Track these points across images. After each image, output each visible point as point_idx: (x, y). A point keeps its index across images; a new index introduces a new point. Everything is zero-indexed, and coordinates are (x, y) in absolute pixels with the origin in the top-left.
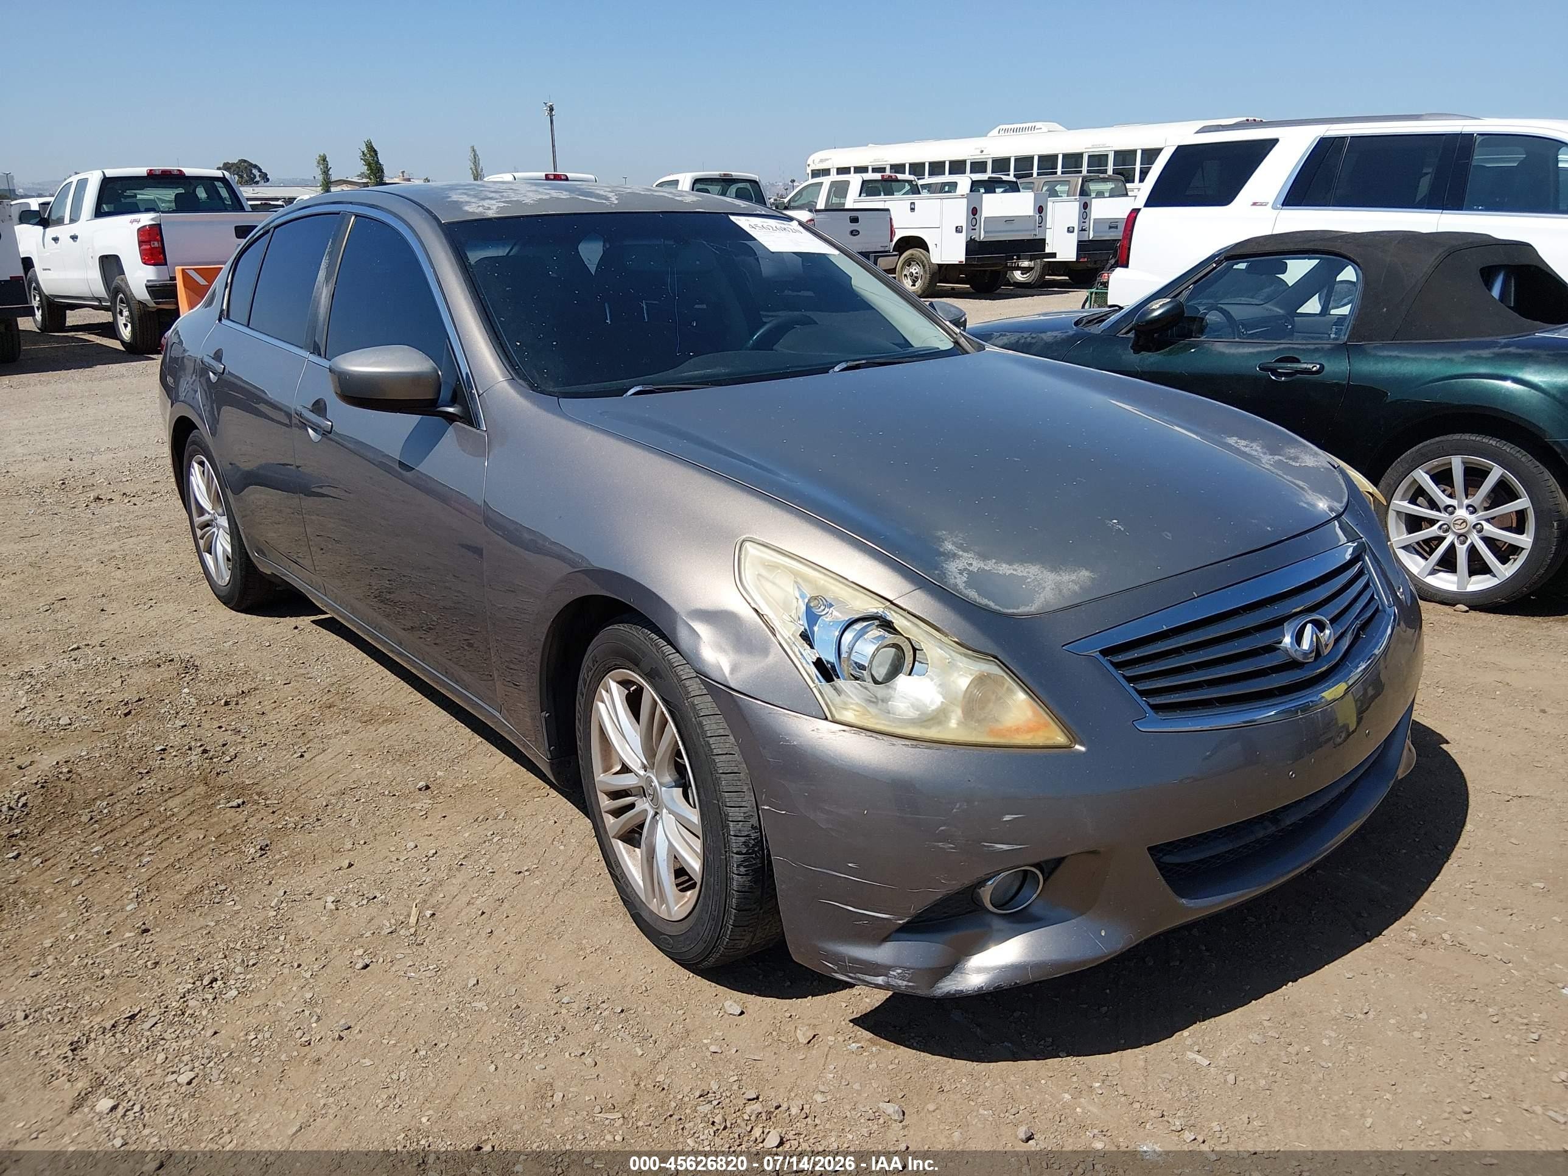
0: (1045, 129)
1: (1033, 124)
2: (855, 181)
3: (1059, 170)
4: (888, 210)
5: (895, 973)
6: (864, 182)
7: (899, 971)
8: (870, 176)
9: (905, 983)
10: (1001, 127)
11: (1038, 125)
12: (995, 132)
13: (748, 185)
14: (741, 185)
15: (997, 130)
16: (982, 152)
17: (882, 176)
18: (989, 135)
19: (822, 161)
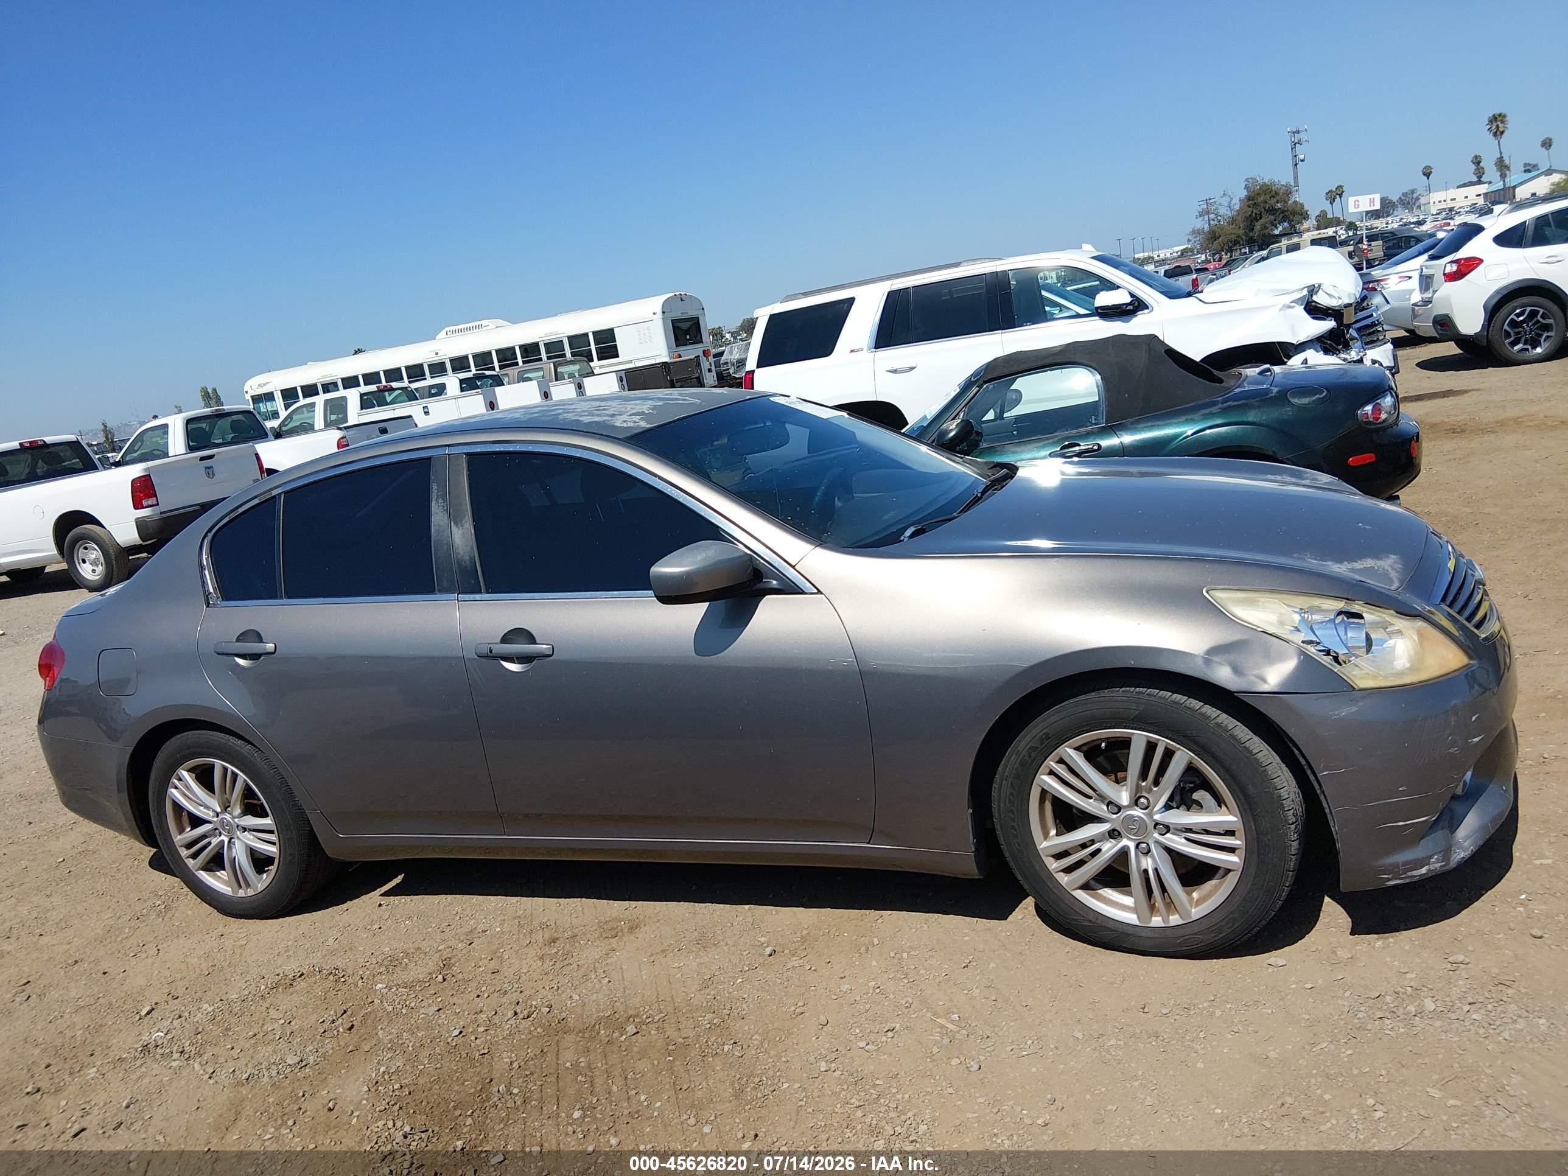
0: (492, 326)
1: (479, 323)
2: (352, 396)
3: (520, 360)
4: (410, 417)
5: (1433, 860)
6: (362, 395)
7: (1436, 857)
8: (364, 389)
9: (1440, 864)
10: (448, 329)
11: (484, 323)
12: (443, 334)
13: (240, 417)
14: (234, 417)
15: (444, 332)
16: (437, 354)
17: (378, 387)
18: (437, 338)
19: (260, 386)
